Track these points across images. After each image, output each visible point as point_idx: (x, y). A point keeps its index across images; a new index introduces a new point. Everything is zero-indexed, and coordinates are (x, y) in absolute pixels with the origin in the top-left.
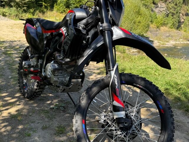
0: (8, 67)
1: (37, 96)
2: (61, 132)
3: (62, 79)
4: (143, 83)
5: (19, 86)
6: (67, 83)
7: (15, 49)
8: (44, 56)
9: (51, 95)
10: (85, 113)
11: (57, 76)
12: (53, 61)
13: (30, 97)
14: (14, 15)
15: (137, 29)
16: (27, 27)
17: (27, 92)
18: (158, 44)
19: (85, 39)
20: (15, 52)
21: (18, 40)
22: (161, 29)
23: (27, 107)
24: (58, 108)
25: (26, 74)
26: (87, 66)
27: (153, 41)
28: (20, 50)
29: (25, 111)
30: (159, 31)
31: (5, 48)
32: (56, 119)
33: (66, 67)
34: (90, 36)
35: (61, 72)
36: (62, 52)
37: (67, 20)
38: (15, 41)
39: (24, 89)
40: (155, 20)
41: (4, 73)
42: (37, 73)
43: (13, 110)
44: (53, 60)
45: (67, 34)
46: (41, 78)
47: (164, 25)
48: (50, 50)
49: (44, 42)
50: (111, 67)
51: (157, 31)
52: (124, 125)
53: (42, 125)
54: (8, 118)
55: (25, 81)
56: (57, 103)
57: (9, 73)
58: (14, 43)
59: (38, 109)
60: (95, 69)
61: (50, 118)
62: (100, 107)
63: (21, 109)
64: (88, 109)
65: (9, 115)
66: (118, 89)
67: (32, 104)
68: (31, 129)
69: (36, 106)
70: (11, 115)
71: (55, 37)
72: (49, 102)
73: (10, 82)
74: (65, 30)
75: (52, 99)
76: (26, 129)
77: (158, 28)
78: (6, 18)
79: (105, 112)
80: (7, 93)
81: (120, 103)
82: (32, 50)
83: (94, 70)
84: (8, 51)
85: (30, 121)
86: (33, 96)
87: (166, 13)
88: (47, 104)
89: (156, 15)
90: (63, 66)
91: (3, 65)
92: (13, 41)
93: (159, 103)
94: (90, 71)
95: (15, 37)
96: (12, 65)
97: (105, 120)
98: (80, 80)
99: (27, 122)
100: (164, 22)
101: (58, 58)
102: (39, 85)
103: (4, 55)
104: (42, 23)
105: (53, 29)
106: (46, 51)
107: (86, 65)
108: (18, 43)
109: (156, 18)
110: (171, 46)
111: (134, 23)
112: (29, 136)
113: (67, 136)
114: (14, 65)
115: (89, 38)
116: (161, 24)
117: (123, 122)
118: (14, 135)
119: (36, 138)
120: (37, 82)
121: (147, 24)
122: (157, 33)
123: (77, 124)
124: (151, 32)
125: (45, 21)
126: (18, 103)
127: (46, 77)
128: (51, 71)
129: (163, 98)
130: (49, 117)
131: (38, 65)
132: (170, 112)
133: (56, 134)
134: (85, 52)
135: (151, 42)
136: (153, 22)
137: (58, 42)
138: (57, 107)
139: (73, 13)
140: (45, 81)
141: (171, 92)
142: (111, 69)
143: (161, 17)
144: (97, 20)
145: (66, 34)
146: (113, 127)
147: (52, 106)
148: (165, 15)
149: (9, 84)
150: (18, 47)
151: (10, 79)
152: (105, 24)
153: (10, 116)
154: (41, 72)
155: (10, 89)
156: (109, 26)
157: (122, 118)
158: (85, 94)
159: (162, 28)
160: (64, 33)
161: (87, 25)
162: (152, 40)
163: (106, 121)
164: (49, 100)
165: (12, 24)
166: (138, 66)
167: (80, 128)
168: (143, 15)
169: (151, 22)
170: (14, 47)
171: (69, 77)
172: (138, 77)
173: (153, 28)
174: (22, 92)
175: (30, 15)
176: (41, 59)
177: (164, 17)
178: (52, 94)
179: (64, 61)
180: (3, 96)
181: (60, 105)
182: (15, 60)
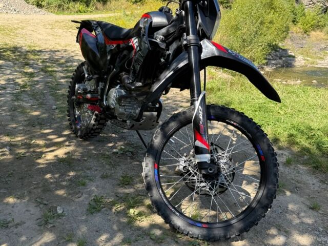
0: (50, 92)
1: (94, 134)
2: (127, 183)
3: (130, 111)
4: (239, 119)
5: (69, 120)
6: (137, 116)
7: (59, 64)
8: (107, 78)
9: (114, 135)
10: (158, 156)
11: (124, 106)
12: (119, 86)
13: (85, 136)
14: (55, 4)
15: (267, 34)
16: (84, 33)
17: (80, 129)
18: (303, 63)
19: (163, 56)
20: (60, 69)
21: (63, 50)
22: (311, 36)
23: (80, 150)
24: (124, 153)
25: (80, 102)
26: (166, 94)
27: (294, 57)
28: (67, 66)
29: (77, 154)
30: (307, 39)
31: (43, 62)
32: (120, 167)
33: (137, 94)
34: (170, 52)
35: (129, 100)
36: (131, 73)
37: (141, 28)
38: (58, 51)
39: (75, 124)
40: (301, 19)
41: (45, 101)
42: (96, 102)
43: (61, 152)
44: (118, 84)
45: (140, 48)
46: (101, 109)
47: (318, 29)
48: (115, 70)
49: (107, 57)
50: (196, 96)
51: (303, 38)
52: (208, 172)
53: (102, 173)
54: (55, 162)
55: (77, 113)
56: (123, 147)
57: (52, 102)
58: (57, 53)
59: (95, 152)
60: (184, 100)
61: (112, 165)
62: (180, 151)
63: (72, 151)
64: (162, 150)
65: (56, 158)
66: (202, 126)
67: (88, 145)
68: (86, 177)
69: (93, 149)
70: (58, 158)
71: (122, 51)
72: (111, 145)
73: (55, 114)
74: (137, 42)
75: (115, 140)
76: (79, 176)
77: (305, 33)
78: (43, 10)
79: (186, 156)
80: (50, 129)
81: (204, 143)
82: (89, 68)
83: (182, 102)
84: (49, 67)
85: (85, 167)
86: (88, 135)
87: (322, 7)
88: (109, 147)
89: (304, 9)
90: (133, 92)
91: (41, 88)
92: (56, 51)
93: (259, 147)
94: (175, 104)
95: (58, 44)
96: (56, 90)
97: (186, 166)
98: (155, 114)
99: (80, 168)
100: (318, 22)
101: (126, 81)
102: (98, 119)
103: (42, 73)
104: (104, 29)
105: (120, 39)
106: (109, 70)
107: (164, 92)
108: (64, 54)
109: (304, 15)
110: (326, 66)
111: (262, 23)
112: (84, 185)
113: (135, 188)
114: (59, 90)
115: (170, 54)
116: (312, 25)
117: (207, 168)
118: (64, 183)
119: (93, 188)
120: (95, 115)
121: (285, 25)
122: (304, 42)
123: (148, 168)
124: (292, 40)
125: (109, 26)
126: (67, 143)
127: (108, 107)
128: (116, 99)
129: (265, 140)
130: (110, 164)
131: (98, 90)
132: (273, 160)
133: (119, 185)
134: (162, 75)
135: (291, 58)
136: (297, 22)
137: (126, 59)
138: (122, 152)
139: (149, 19)
140: (107, 112)
141: (298, 141)
142: (196, 98)
143: (312, 14)
144: (181, 29)
145: (138, 49)
146: (196, 177)
147: (115, 150)
148: (321, 10)
149: (53, 117)
150: (63, 61)
151: (55, 109)
152: (191, 37)
153: (57, 160)
154: (102, 100)
155: (56, 123)
156: (196, 39)
157: (206, 162)
158: (159, 131)
159: (313, 33)
160: (136, 47)
161: (167, 36)
162: (293, 54)
163: (187, 168)
164: (111, 142)
165: (53, 20)
166: (253, 99)
167: (151, 174)
168: (278, 10)
169: (294, 21)
170: (57, 61)
171: (139, 109)
172: (233, 111)
173: (296, 33)
174: (73, 129)
175: (81, 6)
176: (102, 82)
177: (320, 12)
178: (116, 135)
179: (134, 85)
180: (46, 134)
181: (127, 150)
182: (59, 82)
